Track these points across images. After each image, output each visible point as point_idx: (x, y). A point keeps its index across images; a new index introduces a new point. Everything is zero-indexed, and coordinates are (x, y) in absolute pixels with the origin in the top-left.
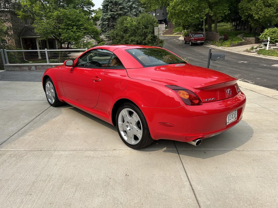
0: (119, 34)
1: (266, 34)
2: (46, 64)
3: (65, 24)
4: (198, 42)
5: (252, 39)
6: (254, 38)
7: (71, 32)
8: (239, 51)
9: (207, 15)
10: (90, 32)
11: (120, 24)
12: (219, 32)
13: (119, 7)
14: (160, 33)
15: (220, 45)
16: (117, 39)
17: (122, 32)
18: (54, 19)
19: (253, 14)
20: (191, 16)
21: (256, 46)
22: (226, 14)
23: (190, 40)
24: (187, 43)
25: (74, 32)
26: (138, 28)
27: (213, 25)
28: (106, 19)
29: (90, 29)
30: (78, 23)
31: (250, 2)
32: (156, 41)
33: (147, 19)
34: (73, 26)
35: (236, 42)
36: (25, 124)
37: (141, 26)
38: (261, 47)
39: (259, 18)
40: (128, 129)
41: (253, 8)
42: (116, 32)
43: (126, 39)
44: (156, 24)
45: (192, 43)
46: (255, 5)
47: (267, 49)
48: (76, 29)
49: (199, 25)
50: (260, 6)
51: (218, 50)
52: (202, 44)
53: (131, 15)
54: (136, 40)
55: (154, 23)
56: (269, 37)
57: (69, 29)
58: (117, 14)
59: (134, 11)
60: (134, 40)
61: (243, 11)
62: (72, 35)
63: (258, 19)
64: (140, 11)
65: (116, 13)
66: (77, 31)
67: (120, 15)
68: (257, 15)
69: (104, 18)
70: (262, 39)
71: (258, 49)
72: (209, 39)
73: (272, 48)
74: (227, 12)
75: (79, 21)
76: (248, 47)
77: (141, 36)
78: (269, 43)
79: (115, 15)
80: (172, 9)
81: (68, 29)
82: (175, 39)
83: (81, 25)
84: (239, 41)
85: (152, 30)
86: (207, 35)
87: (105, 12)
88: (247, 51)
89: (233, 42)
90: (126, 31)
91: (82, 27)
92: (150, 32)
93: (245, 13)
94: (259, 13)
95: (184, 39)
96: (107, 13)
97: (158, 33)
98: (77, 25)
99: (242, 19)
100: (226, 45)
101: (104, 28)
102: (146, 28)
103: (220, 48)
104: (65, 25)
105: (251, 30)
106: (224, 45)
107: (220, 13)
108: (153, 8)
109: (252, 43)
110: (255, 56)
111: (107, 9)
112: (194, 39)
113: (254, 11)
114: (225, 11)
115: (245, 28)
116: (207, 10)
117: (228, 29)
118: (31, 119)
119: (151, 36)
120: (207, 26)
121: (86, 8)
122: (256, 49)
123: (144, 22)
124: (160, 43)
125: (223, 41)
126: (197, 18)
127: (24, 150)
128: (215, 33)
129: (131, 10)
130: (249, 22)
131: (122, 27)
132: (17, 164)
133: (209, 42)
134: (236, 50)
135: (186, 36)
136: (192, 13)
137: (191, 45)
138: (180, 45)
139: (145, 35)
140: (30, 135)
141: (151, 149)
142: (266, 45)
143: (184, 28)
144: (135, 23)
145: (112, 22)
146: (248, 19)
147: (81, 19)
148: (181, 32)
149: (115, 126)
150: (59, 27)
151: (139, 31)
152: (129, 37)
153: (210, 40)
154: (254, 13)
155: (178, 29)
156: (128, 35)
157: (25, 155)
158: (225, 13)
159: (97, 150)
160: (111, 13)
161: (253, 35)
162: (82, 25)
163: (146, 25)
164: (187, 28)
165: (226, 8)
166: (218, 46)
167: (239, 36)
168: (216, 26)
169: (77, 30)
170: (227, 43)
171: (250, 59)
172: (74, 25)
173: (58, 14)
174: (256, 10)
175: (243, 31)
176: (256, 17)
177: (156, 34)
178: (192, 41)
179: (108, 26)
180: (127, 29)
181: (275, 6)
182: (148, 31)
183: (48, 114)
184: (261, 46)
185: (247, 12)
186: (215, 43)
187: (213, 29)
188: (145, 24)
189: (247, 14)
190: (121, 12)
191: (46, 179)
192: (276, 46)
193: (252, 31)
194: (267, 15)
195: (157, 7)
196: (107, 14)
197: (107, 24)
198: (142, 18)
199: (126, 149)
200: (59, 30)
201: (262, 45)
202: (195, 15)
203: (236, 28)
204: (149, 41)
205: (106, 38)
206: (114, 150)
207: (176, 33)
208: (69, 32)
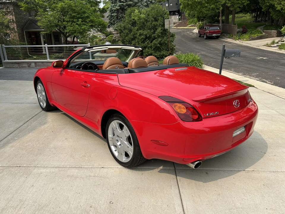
0: (127, 27)
2: (46, 60)
3: (69, 16)
4: (213, 35)
5: (274, 32)
6: (276, 31)
7: (76, 24)
8: (259, 45)
9: (224, 5)
10: (96, 25)
11: (128, 16)
12: (237, 24)
14: (170, 25)
15: (238, 39)
16: (125, 33)
17: (130, 24)
18: (59, 10)
19: (275, 4)
20: (206, 7)
21: (277, 39)
22: (245, 4)
23: (205, 33)
24: (202, 36)
26: (147, 21)
27: (231, 16)
28: (115, 10)
29: (97, 21)
30: (83, 15)
32: (166, 35)
33: (157, 11)
35: (256, 36)
37: (151, 18)
38: (283, 42)
39: (282, 9)
40: (119, 143)
42: (124, 25)
43: (134, 32)
44: (166, 16)
45: (207, 36)
48: (82, 22)
49: (215, 16)
51: (236, 44)
52: (217, 38)
53: (142, 6)
54: (144, 34)
55: (165, 14)
57: (74, 22)
58: (127, 5)
59: (145, 2)
60: (142, 34)
62: (77, 28)
63: (280, 10)
67: (129, 6)
68: (279, 6)
69: (113, 9)
70: (284, 32)
71: (280, 43)
75: (84, 12)
76: (269, 41)
77: (150, 29)
79: (124, 5)
81: (73, 22)
82: (188, 32)
83: (86, 17)
84: (259, 35)
85: (163, 22)
86: (223, 28)
87: (114, 2)
88: (267, 45)
89: (252, 36)
90: (134, 24)
91: (88, 19)
92: (160, 24)
93: (266, 3)
95: (199, 31)
96: (116, 4)
97: (168, 26)
98: (83, 18)
99: (262, 10)
100: (244, 38)
101: (113, 21)
102: (156, 20)
103: (238, 42)
104: (70, 18)
105: (273, 21)
106: (242, 38)
107: (239, 3)
109: (273, 36)
110: (276, 51)
112: (209, 32)
114: (244, 1)
115: (267, 19)
117: (247, 20)
118: (18, 126)
119: (161, 30)
120: (224, 18)
122: (277, 43)
123: (154, 14)
124: (171, 37)
125: (242, 35)
126: (213, 9)
128: (232, 25)
130: (271, 14)
131: (130, 19)
133: (225, 35)
134: (255, 44)
135: (201, 28)
136: (207, 3)
137: (206, 39)
138: (193, 39)
139: (155, 28)
140: (12, 147)
141: (145, 168)
143: (199, 19)
144: (143, 16)
145: (121, 13)
146: (269, 10)
147: (86, 11)
148: (196, 24)
149: (104, 138)
150: (64, 19)
151: (148, 24)
152: (138, 30)
153: (226, 33)
154: (276, 3)
155: (192, 21)
156: (136, 28)
158: (243, 3)
159: (82, 167)
160: (120, 3)
161: (274, 28)
162: (88, 17)
164: (203, 19)
166: (235, 40)
168: (234, 18)
169: (82, 23)
170: (246, 36)
171: (270, 55)
172: (79, 17)
173: (62, 5)
175: (263, 23)
176: (279, 8)
177: (166, 26)
178: (207, 34)
179: (117, 17)
180: (135, 22)
182: (158, 24)
183: (37, 120)
184: (283, 40)
185: (269, 2)
186: (232, 36)
187: (230, 20)
188: (155, 16)
189: (269, 5)
190: (131, 3)
191: (18, 205)
193: (273, 23)
196: (116, 5)
197: (116, 15)
198: (151, 10)
199: (116, 167)
200: (64, 23)
202: (210, 5)
203: (256, 19)
204: (158, 34)
205: (115, 31)
206: (103, 168)
207: (190, 25)
208: (74, 25)
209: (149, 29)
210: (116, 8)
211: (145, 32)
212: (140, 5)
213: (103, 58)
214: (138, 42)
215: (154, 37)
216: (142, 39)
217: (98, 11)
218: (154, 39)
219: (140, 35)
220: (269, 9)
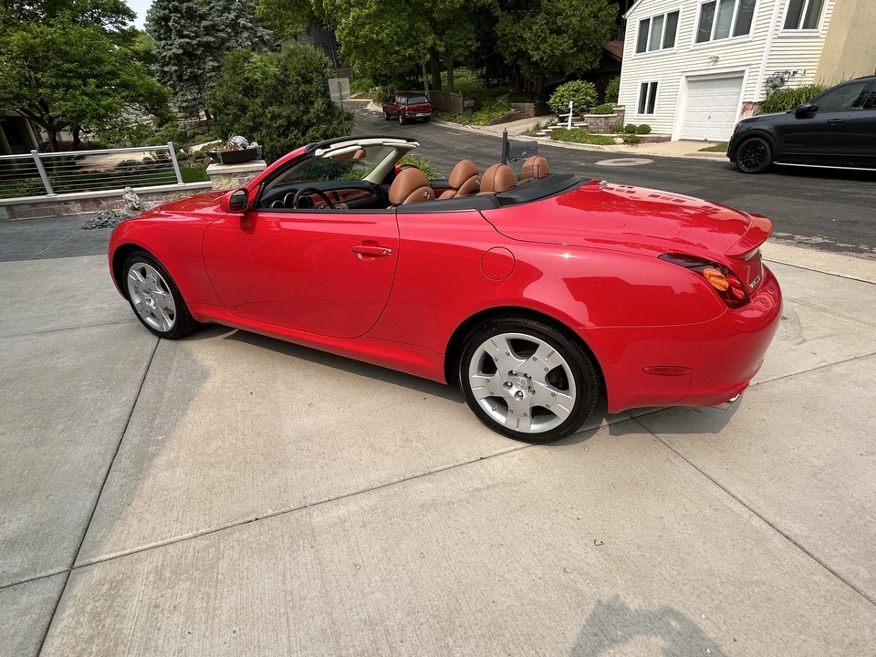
0: (232, 97)
1: (562, 96)
2: (44, 197)
3: (54, 71)
4: (418, 115)
5: (529, 107)
6: (532, 104)
7: (82, 94)
8: (512, 134)
9: (432, 50)
10: (141, 95)
11: (231, 72)
12: (460, 91)
13: (202, 25)
14: (343, 93)
15: (467, 121)
16: (229, 114)
17: (240, 93)
18: (14, 54)
19: (527, 49)
20: (397, 52)
21: (544, 121)
22: (473, 48)
23: (399, 112)
24: (391, 117)
25: (92, 96)
26: (284, 83)
27: (444, 74)
28: (170, 58)
29: (141, 86)
30: (98, 69)
31: (519, 22)
33: (305, 58)
34: (84, 78)
35: (499, 115)
36: (122, 426)
37: (293, 76)
38: (555, 125)
39: (542, 59)
40: (513, 391)
41: (527, 35)
42: (222, 94)
43: (253, 111)
44: (329, 70)
45: (404, 118)
46: (530, 28)
47: (569, 128)
48: (97, 86)
49: (411, 73)
50: (542, 31)
51: (467, 132)
52: (425, 121)
53: (240, 48)
54: (284, 114)
55: (326, 66)
56: (571, 102)
57: (75, 88)
58: (199, 44)
59: (246, 38)
60: (279, 115)
61: (507, 42)
62: (89, 105)
63: (539, 62)
64: (261, 36)
65: (195, 42)
66: (103, 94)
67: (207, 46)
68: (536, 53)
69: (164, 54)
70: (554, 106)
71: (550, 128)
72: (440, 108)
73: (577, 124)
74: (475, 46)
75: (99, 61)
76: (527, 124)
77: (297, 103)
78: (571, 114)
79: (193, 46)
80: (348, 34)
81: (69, 87)
82: (357, 110)
83: (108, 73)
85: (323, 86)
86: (433, 99)
87: (162, 36)
88: (527, 133)
89: (492, 115)
90: (250, 89)
91: (113, 79)
92: (317, 91)
93: (512, 46)
94: (542, 47)
95: (384, 108)
96: (170, 42)
97: (338, 94)
98: (97, 75)
99: (505, 62)
100: (480, 120)
101: (170, 85)
102: (309, 81)
103: (469, 128)
105: (521, 86)
106: (477, 121)
107: (460, 46)
108: (289, 30)
109: (529, 115)
110: (547, 144)
111: (169, 30)
112: (409, 109)
113: (529, 44)
114: (469, 43)
115: (507, 81)
116: (430, 39)
117: (470, 84)
118: (128, 397)
119: (323, 104)
120: (430, 77)
121: (111, 23)
122: (546, 128)
123: (298, 66)
124: (346, 120)
125: (473, 113)
126: (411, 58)
127: (195, 532)
128: (451, 93)
129: (237, 33)
130: (520, 69)
131: (238, 79)
133: (440, 114)
135: (387, 101)
136: (398, 44)
137: (403, 124)
138: (376, 124)
139: (306, 100)
140: (171, 466)
142: (562, 120)
143: (377, 80)
144: (273, 70)
145: (190, 66)
147: (105, 56)
148: (368, 91)
149: (453, 384)
150: (37, 80)
151: (290, 89)
152: (264, 106)
153: (441, 111)
154: (530, 47)
155: (359, 85)
156: (258, 101)
157: (218, 559)
158: (469, 47)
159: (432, 470)
160: (183, 40)
161: (528, 98)
162: (113, 74)
163: (305, 74)
164: (384, 81)
165: (472, 36)
166: (464, 125)
167: (500, 101)
168: (451, 77)
169: (100, 90)
170: (483, 116)
172: (86, 73)
173: (24, 39)
174: (534, 41)
175: (504, 89)
176: (536, 57)
177: (334, 96)
178: (404, 112)
179: (180, 78)
180: (252, 86)
181: (570, 32)
182: (314, 90)
183: (170, 369)
184: (554, 122)
185: (515, 46)
186: (455, 117)
187: (444, 84)
188: (303, 71)
189: (516, 51)
190: (211, 39)
191: (374, 642)
192: (582, 120)
193: (523, 88)
194: (558, 53)
195: (301, 28)
196: (171, 45)
197: (176, 71)
198: (290, 56)
199: (511, 448)
200: (41, 91)
201: (556, 120)
202: (405, 50)
203: (488, 81)
204: (318, 115)
205: (180, 112)
206: (482, 459)
207: (355, 95)
208: (74, 96)
209: (292, 103)
210: (173, 51)
211: (286, 111)
212: (235, 45)
213: (234, 176)
214: (269, 135)
215: (309, 121)
216: (279, 126)
217: (133, 57)
218: (307, 128)
219: (274, 118)
220: (516, 59)
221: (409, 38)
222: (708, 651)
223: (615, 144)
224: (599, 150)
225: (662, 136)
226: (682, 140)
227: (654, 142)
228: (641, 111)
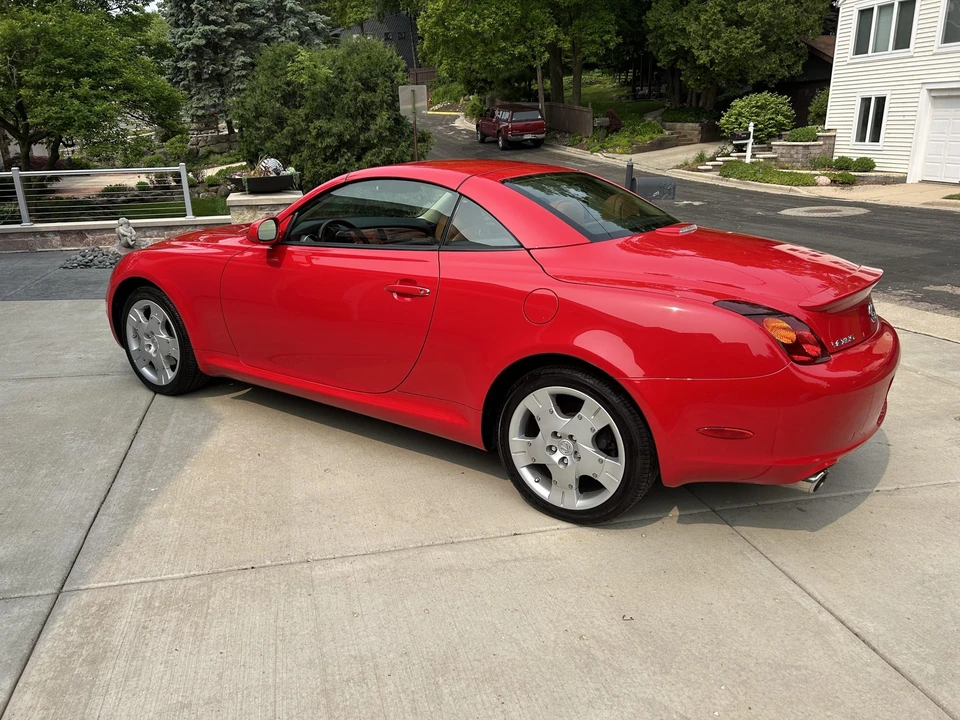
0: (267, 106)
1: (740, 114)
2: (18, 226)
3: (42, 67)
4: (526, 137)
5: (692, 128)
6: (697, 125)
7: (72, 97)
8: (662, 167)
9: (554, 49)
10: (147, 100)
11: (268, 73)
12: (590, 104)
13: (235, 8)
14: (417, 105)
15: (598, 147)
16: (260, 129)
17: (277, 101)
19: (691, 47)
20: (503, 50)
21: (710, 149)
22: (612, 45)
23: (499, 131)
24: (487, 139)
25: (84, 100)
26: (335, 89)
27: (567, 80)
28: (188, 50)
29: (148, 88)
30: (96, 65)
31: (681, 9)
32: (403, 134)
33: (369, 57)
34: (77, 77)
35: (646, 139)
36: (111, 475)
37: (351, 81)
38: (728, 155)
39: (712, 62)
40: (557, 457)
41: (692, 27)
42: (255, 102)
43: (293, 125)
44: (400, 74)
45: (505, 140)
46: (697, 18)
47: (748, 160)
48: (92, 88)
49: (521, 78)
50: (714, 22)
51: (596, 163)
52: (537, 145)
53: (283, 39)
54: (335, 130)
55: (396, 69)
56: (752, 124)
57: (62, 88)
58: (229, 33)
59: (293, 26)
60: (328, 132)
61: (661, 36)
62: (78, 111)
63: (709, 65)
64: (314, 24)
65: (223, 30)
66: (97, 97)
67: (240, 35)
68: (704, 53)
69: (181, 44)
70: (727, 128)
71: (720, 160)
72: (559, 128)
73: (761, 156)
74: (614, 41)
75: (99, 56)
76: (686, 153)
77: (353, 117)
78: (751, 140)
79: (220, 35)
80: (436, 24)
81: (57, 87)
82: (440, 128)
83: (108, 71)
84: (654, 136)
85: (391, 96)
86: (550, 115)
87: (181, 22)
88: (685, 166)
89: (636, 139)
90: (291, 97)
91: (114, 79)
92: (382, 102)
93: (668, 43)
94: (713, 44)
95: (477, 126)
96: (191, 30)
97: (410, 107)
98: (94, 73)
99: (659, 65)
100: (617, 146)
101: (184, 85)
102: (370, 88)
103: (600, 157)
104: (45, 74)
105: (683, 98)
106: (611, 147)
107: (593, 41)
108: (352, 16)
109: (692, 140)
110: (716, 182)
111: (190, 13)
112: (512, 129)
113: (694, 40)
114: (607, 37)
115: (663, 91)
116: (551, 32)
117: (607, 92)
118: (114, 450)
119: (389, 119)
120: (548, 83)
121: (119, 7)
122: (713, 159)
123: (358, 67)
124: (419, 141)
125: (607, 136)
126: (522, 57)
127: (187, 574)
128: (576, 107)
129: (281, 20)
130: (681, 75)
131: (277, 83)
132: (202, 635)
133: (558, 136)
134: (651, 164)
135: (483, 115)
136: (505, 38)
137: (504, 149)
138: (465, 148)
139: (366, 113)
140: (164, 515)
142: (740, 148)
143: (471, 86)
144: (325, 71)
145: (213, 61)
146: (675, 64)
147: (107, 49)
148: (457, 101)
150: (20, 78)
151: (346, 98)
152: (308, 119)
153: (560, 132)
154: (695, 45)
155: (445, 93)
156: (301, 112)
157: (210, 597)
158: (606, 43)
159: (456, 540)
160: (207, 27)
161: (692, 116)
162: (114, 72)
163: (367, 78)
164: (482, 88)
165: (611, 27)
166: (592, 152)
167: (649, 119)
168: (578, 84)
169: (95, 92)
170: (621, 139)
171: (706, 193)
172: (80, 71)
173: (12, 28)
174: (702, 37)
175: (656, 102)
176: (703, 58)
177: (405, 108)
178: (506, 132)
179: (198, 77)
180: (294, 93)
181: (758, 23)
182: (377, 100)
183: (167, 425)
184: (726, 152)
185: (675, 42)
186: (581, 141)
187: (568, 94)
188: (365, 75)
189: (674, 49)
190: (246, 26)
192: (770, 149)
193: (685, 101)
194: (736, 53)
195: (369, 13)
196: (191, 33)
197: (194, 68)
198: (349, 54)
199: (553, 527)
200: (22, 92)
201: (730, 148)
202: (514, 46)
203: (634, 91)
204: (381, 133)
206: (515, 534)
207: (439, 106)
208: (62, 99)
209: (347, 117)
210: (193, 41)
211: (337, 127)
212: (277, 34)
213: (261, 209)
214: (312, 158)
215: (367, 141)
216: (327, 147)
217: (142, 50)
218: (364, 150)
219: (320, 135)
220: (676, 61)
221: (521, 29)
222: (716, 713)
223: (816, 185)
224: (791, 194)
225: (891, 175)
226: (923, 181)
227: (879, 183)
228: (861, 138)
